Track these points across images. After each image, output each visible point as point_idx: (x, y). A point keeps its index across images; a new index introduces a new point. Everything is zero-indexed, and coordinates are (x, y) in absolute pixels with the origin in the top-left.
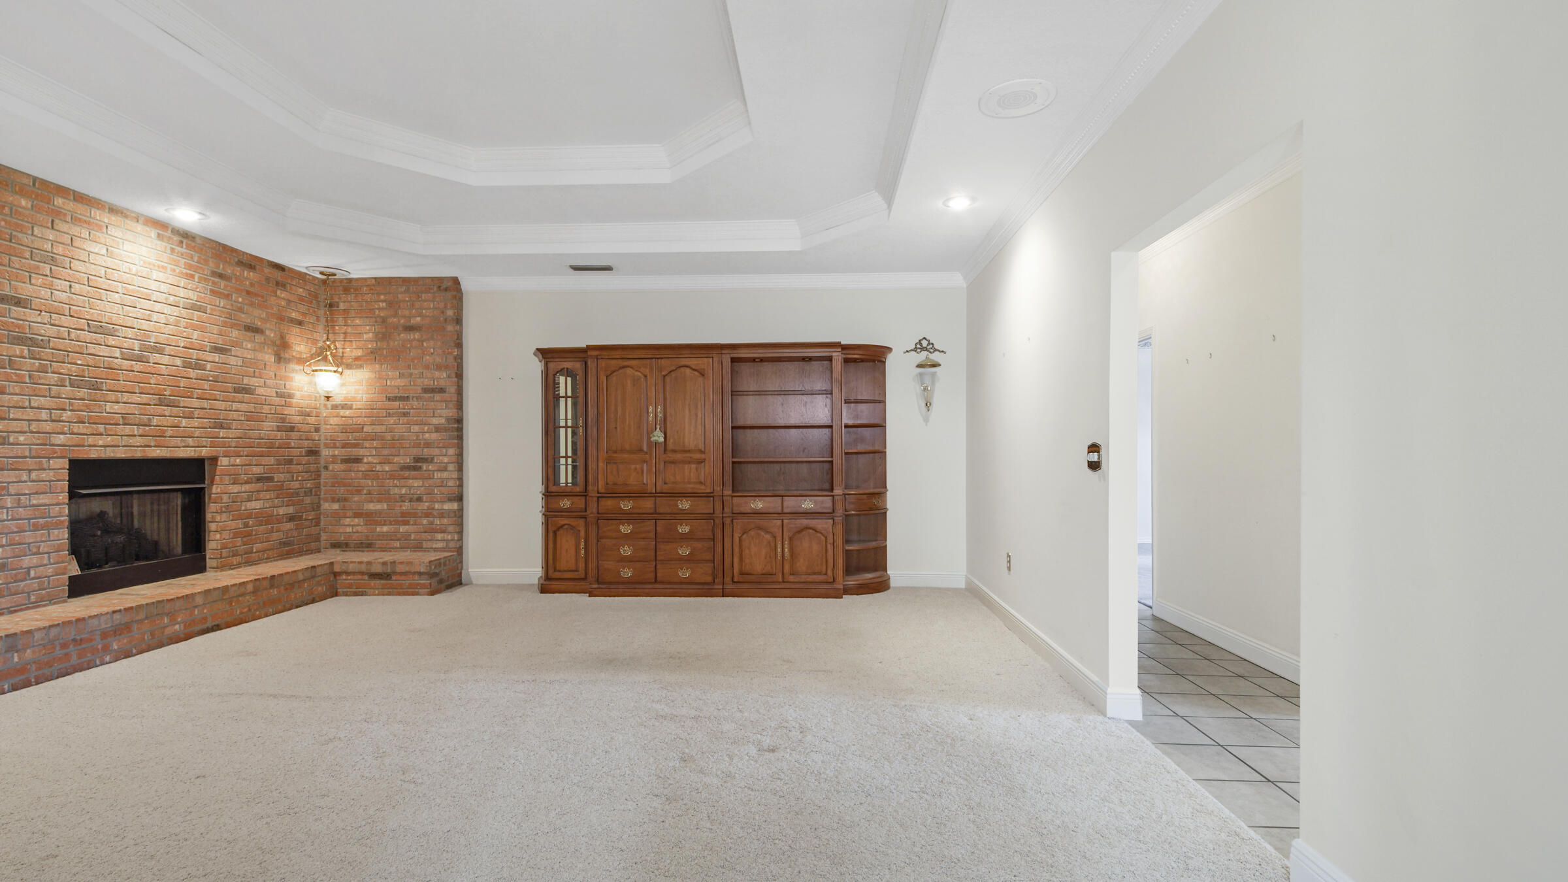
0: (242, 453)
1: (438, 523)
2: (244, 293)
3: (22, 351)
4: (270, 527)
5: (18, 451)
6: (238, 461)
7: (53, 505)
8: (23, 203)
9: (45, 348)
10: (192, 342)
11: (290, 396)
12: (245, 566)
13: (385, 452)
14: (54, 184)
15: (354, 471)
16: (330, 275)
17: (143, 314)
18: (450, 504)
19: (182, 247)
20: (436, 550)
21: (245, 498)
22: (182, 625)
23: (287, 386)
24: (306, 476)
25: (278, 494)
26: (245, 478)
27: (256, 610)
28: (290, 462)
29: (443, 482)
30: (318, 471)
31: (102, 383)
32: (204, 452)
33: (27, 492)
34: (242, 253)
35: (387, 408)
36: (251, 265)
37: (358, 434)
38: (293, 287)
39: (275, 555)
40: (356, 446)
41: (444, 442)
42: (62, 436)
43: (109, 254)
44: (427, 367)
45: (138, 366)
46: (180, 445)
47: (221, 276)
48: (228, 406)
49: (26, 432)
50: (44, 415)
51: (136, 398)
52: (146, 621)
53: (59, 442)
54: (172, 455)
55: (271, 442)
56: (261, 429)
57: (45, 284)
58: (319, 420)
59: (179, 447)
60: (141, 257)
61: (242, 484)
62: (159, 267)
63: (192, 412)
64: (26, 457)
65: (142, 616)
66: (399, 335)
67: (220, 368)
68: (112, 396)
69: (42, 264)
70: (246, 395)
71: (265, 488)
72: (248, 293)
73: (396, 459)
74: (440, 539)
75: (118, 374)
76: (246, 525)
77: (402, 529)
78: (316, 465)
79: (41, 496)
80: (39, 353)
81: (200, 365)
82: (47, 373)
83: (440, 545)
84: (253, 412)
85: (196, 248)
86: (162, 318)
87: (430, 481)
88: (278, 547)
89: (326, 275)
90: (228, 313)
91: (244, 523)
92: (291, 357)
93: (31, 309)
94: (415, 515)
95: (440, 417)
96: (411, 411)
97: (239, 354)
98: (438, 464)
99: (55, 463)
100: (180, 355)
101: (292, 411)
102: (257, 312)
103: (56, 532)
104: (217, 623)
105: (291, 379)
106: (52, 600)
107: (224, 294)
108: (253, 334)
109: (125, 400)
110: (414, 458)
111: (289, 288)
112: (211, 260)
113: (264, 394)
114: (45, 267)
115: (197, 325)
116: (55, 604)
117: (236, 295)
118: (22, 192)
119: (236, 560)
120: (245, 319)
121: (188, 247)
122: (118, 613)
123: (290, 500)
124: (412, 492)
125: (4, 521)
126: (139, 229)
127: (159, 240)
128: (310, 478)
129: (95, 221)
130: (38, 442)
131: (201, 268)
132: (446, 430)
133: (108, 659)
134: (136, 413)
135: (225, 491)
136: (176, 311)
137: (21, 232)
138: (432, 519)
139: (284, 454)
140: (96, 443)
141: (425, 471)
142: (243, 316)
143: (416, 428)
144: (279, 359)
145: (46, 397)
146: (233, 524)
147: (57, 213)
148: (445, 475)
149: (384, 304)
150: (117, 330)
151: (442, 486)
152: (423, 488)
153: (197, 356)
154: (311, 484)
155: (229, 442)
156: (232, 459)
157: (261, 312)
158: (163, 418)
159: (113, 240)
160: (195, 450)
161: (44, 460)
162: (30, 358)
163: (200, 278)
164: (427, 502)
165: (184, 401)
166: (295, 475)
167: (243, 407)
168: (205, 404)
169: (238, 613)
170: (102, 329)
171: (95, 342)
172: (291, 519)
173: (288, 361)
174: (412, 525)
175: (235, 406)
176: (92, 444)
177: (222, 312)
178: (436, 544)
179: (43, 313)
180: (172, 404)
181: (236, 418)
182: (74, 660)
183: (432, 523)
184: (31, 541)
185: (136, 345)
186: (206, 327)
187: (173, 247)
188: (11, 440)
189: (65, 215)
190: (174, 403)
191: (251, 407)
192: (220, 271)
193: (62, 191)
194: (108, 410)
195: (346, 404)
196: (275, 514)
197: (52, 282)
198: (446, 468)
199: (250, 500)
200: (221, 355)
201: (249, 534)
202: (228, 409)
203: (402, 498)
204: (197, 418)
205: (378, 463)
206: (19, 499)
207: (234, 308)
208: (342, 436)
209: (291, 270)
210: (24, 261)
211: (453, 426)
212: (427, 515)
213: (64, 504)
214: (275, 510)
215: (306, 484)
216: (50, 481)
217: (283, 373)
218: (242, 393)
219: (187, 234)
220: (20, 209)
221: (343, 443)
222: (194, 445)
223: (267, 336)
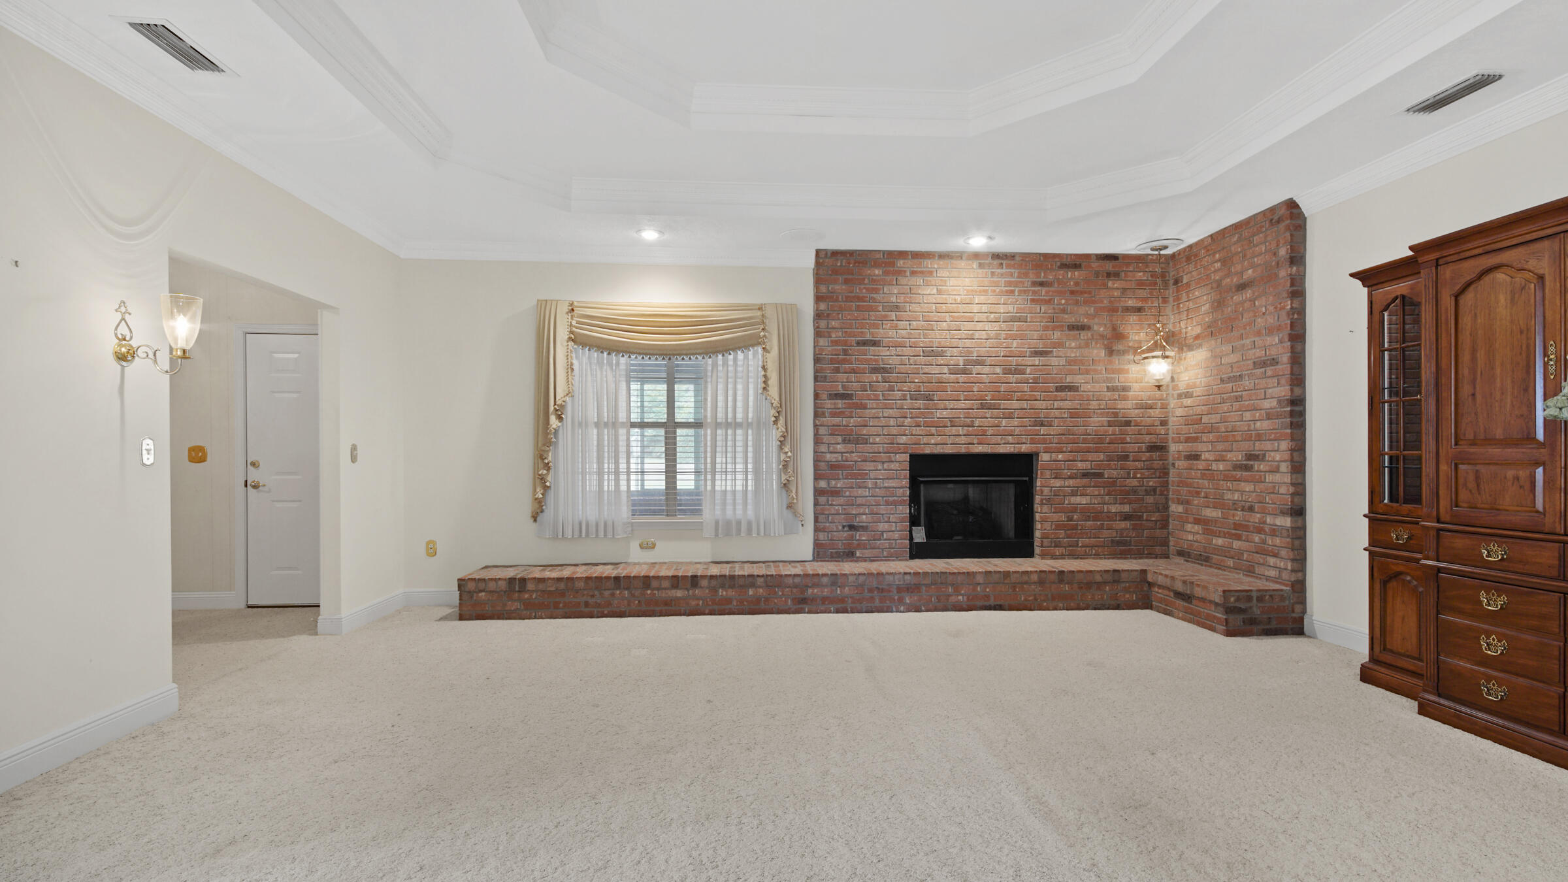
0: (1064, 449)
1: (1270, 543)
2: (1068, 294)
3: (877, 378)
4: (1099, 523)
5: (875, 448)
6: (1060, 456)
7: (899, 488)
8: (877, 272)
9: (892, 373)
10: (1011, 351)
11: (1125, 389)
12: (1069, 558)
13: (1220, 447)
14: (897, 251)
15: (1194, 470)
16: (1161, 249)
17: (966, 334)
18: (1283, 518)
19: (1002, 268)
20: (1268, 579)
21: (1069, 493)
22: (965, 598)
23: (1122, 379)
24: (1147, 474)
25: (1109, 490)
26: (1069, 473)
27: (1045, 601)
28: (1126, 458)
29: (1274, 487)
30: (1165, 469)
31: (934, 395)
32: (1024, 449)
33: (881, 477)
34: (1065, 256)
35: (1221, 392)
36: (1075, 264)
37: (1196, 426)
38: (1129, 273)
39: (1106, 553)
40: (1195, 440)
41: (1277, 433)
42: (904, 437)
43: (939, 292)
44: (1259, 333)
45: (962, 378)
46: (999, 441)
47: (1042, 284)
48: (1049, 405)
49: (880, 435)
50: (892, 422)
51: (962, 404)
52: (933, 587)
53: (902, 442)
54: (993, 451)
55: (1099, 438)
56: (1087, 425)
57: (892, 327)
58: (1166, 412)
59: (1000, 444)
60: (965, 288)
61: (1065, 479)
62: (980, 291)
63: (1012, 413)
64: (880, 453)
65: (928, 581)
66: (1232, 298)
67: (1041, 371)
68: (941, 404)
69: (889, 313)
70: (1069, 393)
71: (1093, 484)
72: (1072, 292)
73: (1229, 455)
74: (1272, 564)
75: (946, 386)
76: (1070, 519)
77: (1236, 544)
78: (1161, 462)
79: (891, 481)
80: (888, 378)
81: (1020, 370)
82: (894, 391)
83: (1272, 573)
84: (1078, 409)
85: (1016, 266)
86: (984, 335)
87: (1262, 486)
88: (1110, 545)
89: (1157, 250)
90: (1050, 317)
91: (1068, 517)
92: (1126, 348)
93: (883, 347)
94: (1245, 528)
95: (1272, 398)
96: (1243, 393)
97: (1061, 354)
98: (1270, 463)
99: (900, 457)
100: (1001, 364)
101: (1129, 404)
102: (1082, 310)
103: (901, 507)
104: (999, 603)
105: (1127, 372)
106: (898, 557)
107: (1045, 300)
108: (1078, 332)
109: (952, 407)
110: (1246, 454)
111: (1123, 275)
112: (1031, 272)
113: (1092, 390)
114: (891, 315)
115: (1017, 334)
116: (900, 560)
117: (1058, 298)
118: (876, 264)
119: (1058, 551)
120: (1070, 319)
121: (1008, 266)
122: (908, 575)
123: (1125, 498)
124: (1244, 499)
125: (867, 497)
126: (963, 264)
127: (981, 269)
128: (1154, 476)
129: (928, 269)
130: (888, 442)
131: (1021, 282)
132: (1278, 416)
133: (902, 608)
134: (961, 416)
135: (1045, 485)
136: (996, 326)
137: (876, 293)
138: (1263, 536)
139: (1117, 450)
140: (929, 442)
141: (1257, 471)
142: (1066, 316)
143: (1248, 416)
144: (1111, 352)
145: (893, 409)
146: (1055, 517)
147: (900, 272)
148: (1277, 478)
149: (1219, 264)
150: (945, 351)
151: (1273, 493)
152: (1254, 494)
153: (1016, 362)
154: (1154, 482)
155: (1049, 438)
156: (1054, 455)
157: (1087, 309)
158: (985, 419)
159: (941, 280)
160: (1014, 447)
161: (892, 455)
162: (883, 382)
163: (1020, 292)
164: (1259, 513)
165: (1004, 404)
166: (1132, 472)
167: (1067, 404)
168: (1025, 404)
169: (1022, 599)
170: (932, 352)
171: (928, 363)
172: (1127, 517)
173: (1122, 353)
174: (1244, 541)
175: (1056, 404)
176: (926, 442)
177: (1043, 317)
178: (1268, 570)
179: (891, 348)
180: (992, 407)
181: (1059, 416)
182: (877, 603)
183: (1264, 542)
184: (884, 512)
185: (961, 361)
186: (1026, 334)
187: (993, 270)
188: (871, 441)
189: (905, 271)
190: (995, 405)
191: (1076, 404)
192: (1042, 279)
193: (902, 254)
194: (938, 416)
195: (1188, 392)
196: (1105, 511)
197: (897, 324)
198: (1279, 469)
199: (1074, 494)
200: (1041, 358)
201: (1075, 528)
202: (1049, 408)
203: (1235, 505)
204: (1017, 418)
205: (1213, 461)
206: (876, 483)
207: (1056, 311)
208: (1185, 429)
209: (1126, 257)
210: (877, 313)
211: (1285, 409)
212: (1260, 530)
213: (906, 487)
214: (1105, 507)
215: (1148, 482)
216: (897, 470)
217: (1116, 366)
218: (1065, 392)
219: (1006, 256)
220: (874, 278)
221: (1186, 437)
222: (1014, 442)
223: (1095, 331)
